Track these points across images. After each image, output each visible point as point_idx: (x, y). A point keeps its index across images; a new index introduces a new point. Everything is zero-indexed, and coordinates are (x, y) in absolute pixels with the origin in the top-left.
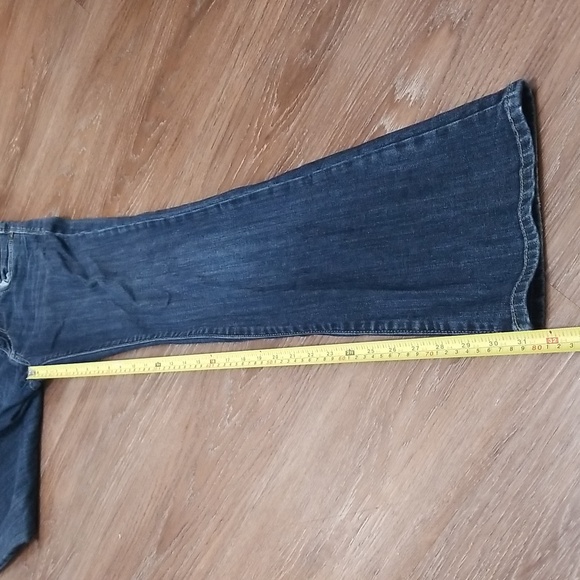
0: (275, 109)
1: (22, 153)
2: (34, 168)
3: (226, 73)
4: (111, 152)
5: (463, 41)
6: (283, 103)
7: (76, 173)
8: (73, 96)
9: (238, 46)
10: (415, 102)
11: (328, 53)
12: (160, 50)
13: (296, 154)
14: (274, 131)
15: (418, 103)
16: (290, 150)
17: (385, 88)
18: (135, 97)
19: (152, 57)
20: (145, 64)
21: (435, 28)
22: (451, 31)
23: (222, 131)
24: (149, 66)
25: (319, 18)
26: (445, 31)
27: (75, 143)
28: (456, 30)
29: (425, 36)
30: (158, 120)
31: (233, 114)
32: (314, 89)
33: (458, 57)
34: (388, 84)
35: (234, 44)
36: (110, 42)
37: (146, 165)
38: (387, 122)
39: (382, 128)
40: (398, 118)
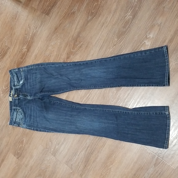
0: (116, 39)
2: (34, 54)
3: (101, 32)
4: (64, 50)
5: (161, 28)
6: (119, 37)
7: (52, 55)
8: (48, 37)
9: (104, 27)
10: (152, 38)
11: (129, 29)
12: (78, 27)
13: (123, 48)
15: (153, 38)
17: (145, 35)
18: (71, 37)
19: (76, 28)
20: (74, 30)
21: (155, 25)
22: (158, 26)
25: (126, 22)
26: (157, 25)
27: (50, 48)
28: (159, 25)
29: (152, 26)
30: (80, 42)
31: (104, 41)
32: (126, 36)
33: (160, 30)
35: (102, 26)
36: (60, 25)
37: (77, 52)
38: (146, 41)
39: (145, 43)
40: (148, 41)
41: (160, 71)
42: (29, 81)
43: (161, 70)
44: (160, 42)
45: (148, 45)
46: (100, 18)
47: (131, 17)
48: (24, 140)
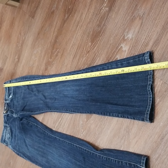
0: (90, 44)
1: (18, 61)
2: (22, 65)
3: (75, 35)
4: (44, 59)
5: (144, 21)
6: (92, 42)
7: (34, 66)
8: (32, 44)
9: (78, 27)
10: (131, 39)
11: (104, 27)
12: (56, 30)
13: (97, 56)
14: (90, 50)
15: (132, 39)
16: (95, 55)
17: (121, 36)
18: (50, 43)
19: (54, 32)
20: (52, 34)
21: (135, 18)
22: (140, 18)
23: (75, 51)
24: (53, 34)
25: (101, 17)
26: (138, 19)
27: (33, 57)
28: (141, 18)
30: (57, 49)
31: (78, 46)
32: (101, 37)
33: (142, 26)
34: (122, 35)
35: (77, 27)
36: (42, 28)
37: (54, 62)
38: (123, 45)
39: (122, 47)
40: (126, 44)
41: (140, 95)
42: (17, 96)
43: (141, 93)
44: (140, 46)
45: (125, 51)
46: (76, 16)
47: (108, 9)
48: (11, 162)
